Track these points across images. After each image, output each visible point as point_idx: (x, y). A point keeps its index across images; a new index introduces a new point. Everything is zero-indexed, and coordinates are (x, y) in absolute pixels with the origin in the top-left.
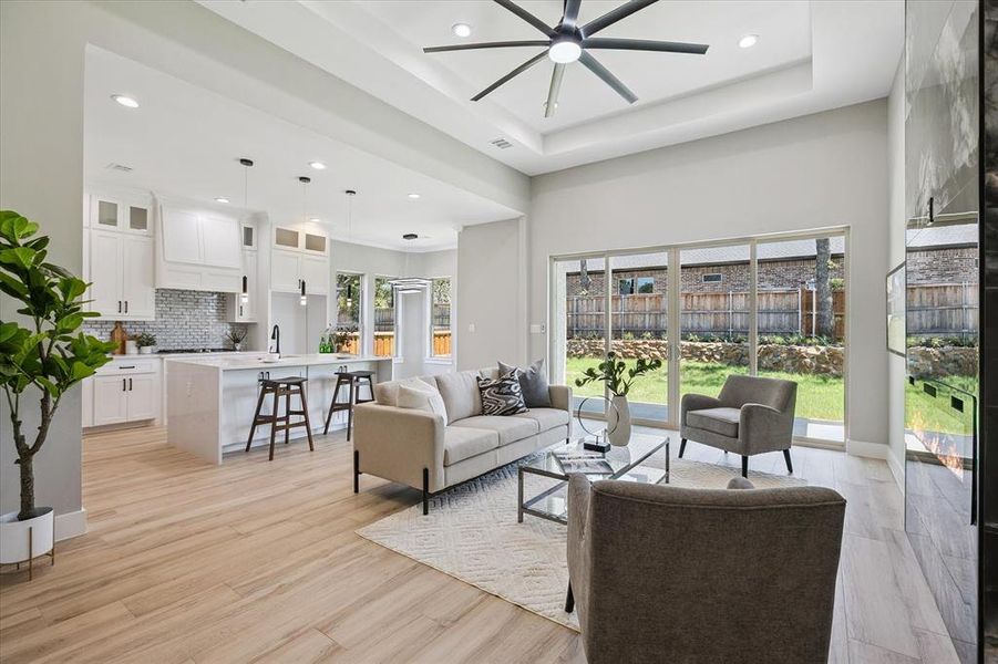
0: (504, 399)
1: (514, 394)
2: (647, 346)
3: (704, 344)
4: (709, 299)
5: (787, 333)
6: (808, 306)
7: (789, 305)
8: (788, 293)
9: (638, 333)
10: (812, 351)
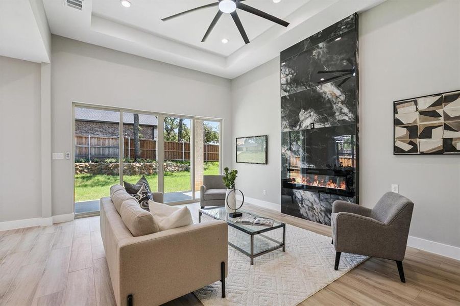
10: (138, 165)
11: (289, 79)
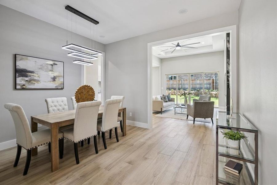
0: (165, 100)
2: (177, 92)
5: (209, 89)
6: (213, 83)
7: (209, 83)
8: (209, 79)
10: (214, 93)
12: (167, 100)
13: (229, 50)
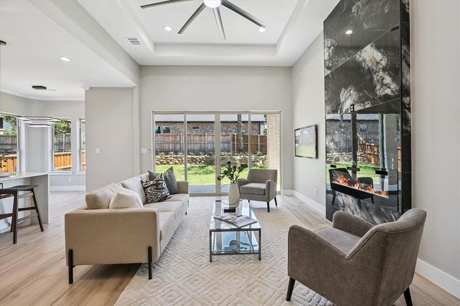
0: (160, 192)
1: (164, 188)
2: (172, 158)
3: (197, 156)
4: (197, 137)
6: (234, 140)
7: (227, 140)
8: (227, 135)
9: (167, 153)
11: (331, 53)
12: (166, 192)
13: (408, 14)
